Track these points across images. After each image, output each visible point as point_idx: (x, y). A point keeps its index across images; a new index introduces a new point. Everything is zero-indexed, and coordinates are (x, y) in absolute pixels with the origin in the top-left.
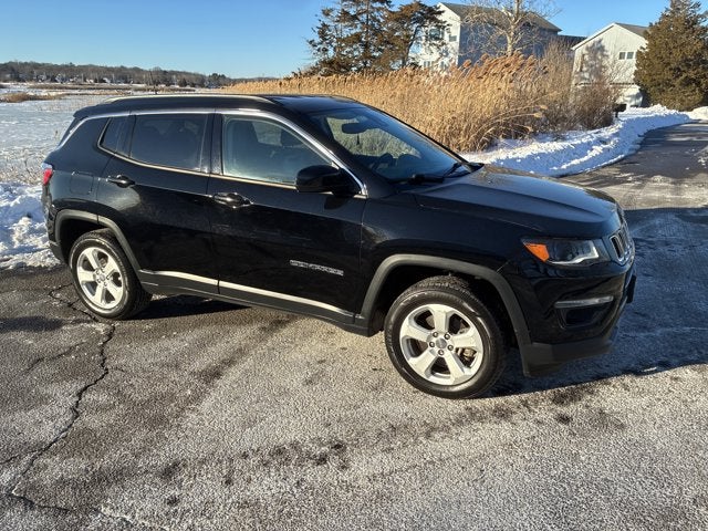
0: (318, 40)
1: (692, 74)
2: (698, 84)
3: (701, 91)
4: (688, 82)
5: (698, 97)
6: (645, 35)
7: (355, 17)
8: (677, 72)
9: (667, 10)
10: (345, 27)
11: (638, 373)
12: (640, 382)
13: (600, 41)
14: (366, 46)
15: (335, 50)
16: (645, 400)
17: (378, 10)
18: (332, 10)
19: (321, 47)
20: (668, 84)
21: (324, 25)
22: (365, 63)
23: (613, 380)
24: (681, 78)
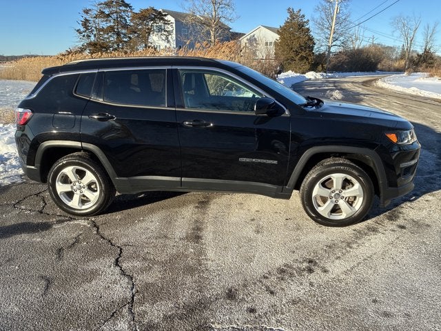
0: (82, 29)
1: (303, 54)
2: (307, 59)
3: (309, 63)
4: (302, 58)
5: (307, 66)
6: (278, 32)
7: (108, 16)
8: (297, 53)
9: (288, 18)
10: (102, 22)
12: (414, 204)
13: (254, 36)
14: (118, 34)
15: (95, 36)
17: (124, 11)
18: (90, 10)
19: (86, 34)
20: (293, 60)
21: (86, 20)
22: (118, 45)
23: (403, 205)
24: (299, 56)
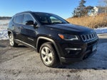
11: (95, 69)
16: (92, 75)
